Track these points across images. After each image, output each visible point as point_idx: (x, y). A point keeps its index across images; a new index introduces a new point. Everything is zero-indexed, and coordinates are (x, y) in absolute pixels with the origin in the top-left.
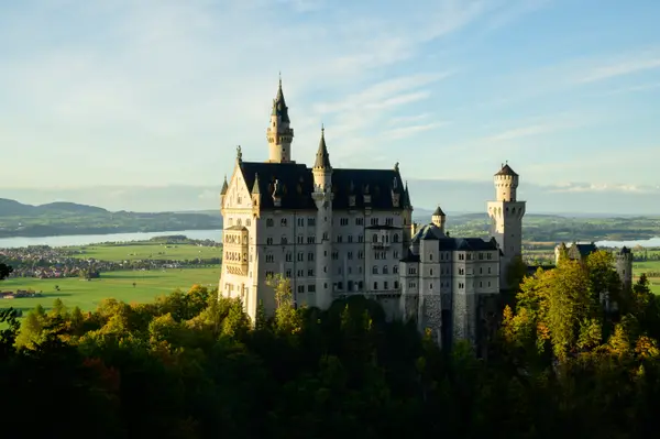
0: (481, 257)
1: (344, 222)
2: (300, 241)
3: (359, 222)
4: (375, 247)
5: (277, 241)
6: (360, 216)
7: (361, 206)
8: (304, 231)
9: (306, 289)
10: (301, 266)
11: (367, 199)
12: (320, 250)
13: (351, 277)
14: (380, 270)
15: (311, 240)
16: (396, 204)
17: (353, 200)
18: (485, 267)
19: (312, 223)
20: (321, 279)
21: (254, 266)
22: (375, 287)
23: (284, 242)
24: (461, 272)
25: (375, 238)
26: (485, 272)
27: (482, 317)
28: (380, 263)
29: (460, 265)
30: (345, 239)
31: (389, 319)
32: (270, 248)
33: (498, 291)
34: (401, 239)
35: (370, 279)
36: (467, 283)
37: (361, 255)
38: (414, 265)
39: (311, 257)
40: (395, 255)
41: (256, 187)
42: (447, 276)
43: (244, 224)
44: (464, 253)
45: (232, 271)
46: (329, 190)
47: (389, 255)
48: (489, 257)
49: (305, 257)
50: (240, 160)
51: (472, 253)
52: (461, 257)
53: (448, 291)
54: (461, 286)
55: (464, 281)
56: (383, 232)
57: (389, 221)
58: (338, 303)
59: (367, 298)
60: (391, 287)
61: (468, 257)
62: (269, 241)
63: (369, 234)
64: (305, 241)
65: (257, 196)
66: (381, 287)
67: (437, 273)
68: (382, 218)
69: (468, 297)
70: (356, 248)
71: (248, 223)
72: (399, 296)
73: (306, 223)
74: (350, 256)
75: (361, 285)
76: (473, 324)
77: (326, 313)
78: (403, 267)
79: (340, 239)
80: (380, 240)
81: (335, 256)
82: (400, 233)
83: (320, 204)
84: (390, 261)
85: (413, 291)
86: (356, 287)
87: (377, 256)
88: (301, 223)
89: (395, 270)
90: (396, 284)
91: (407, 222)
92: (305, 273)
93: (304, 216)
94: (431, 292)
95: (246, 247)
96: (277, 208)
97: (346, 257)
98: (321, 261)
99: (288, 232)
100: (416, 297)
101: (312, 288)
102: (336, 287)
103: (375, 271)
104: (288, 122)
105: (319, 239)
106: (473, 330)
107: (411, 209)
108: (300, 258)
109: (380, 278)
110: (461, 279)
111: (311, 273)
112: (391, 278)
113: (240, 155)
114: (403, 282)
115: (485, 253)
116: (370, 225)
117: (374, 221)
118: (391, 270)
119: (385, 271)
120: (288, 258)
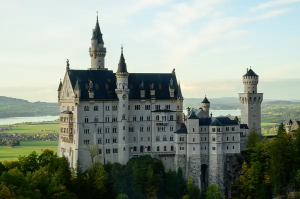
0: (227, 129)
1: (137, 108)
2: (107, 120)
3: (147, 108)
4: (157, 124)
5: (91, 120)
6: (148, 103)
7: (148, 97)
8: (110, 114)
9: (111, 151)
10: (108, 136)
11: (153, 93)
12: (121, 125)
13: (142, 144)
14: (161, 139)
15: (115, 120)
16: (172, 96)
17: (143, 94)
18: (230, 136)
19: (115, 108)
20: (121, 144)
21: (76, 136)
22: (158, 150)
23: (96, 121)
24: (214, 140)
25: (158, 118)
26: (230, 140)
27: (228, 169)
28: (161, 134)
29: (213, 135)
30: (138, 119)
31: (166, 171)
32: (86, 125)
33: (239, 152)
34: (175, 118)
35: (155, 145)
36: (218, 146)
37: (149, 129)
38: (183, 135)
39: (115, 130)
40: (171, 129)
41: (77, 85)
42: (204, 142)
43: (70, 110)
44: (215, 127)
45: (64, 140)
46: (126, 87)
47: (168, 129)
48: (233, 129)
49: (111, 131)
50: (68, 68)
51: (221, 127)
52: (214, 130)
53: (206, 152)
54: (214, 149)
55: (215, 145)
56: (163, 114)
57: (168, 107)
58: (132, 160)
59: (152, 157)
60: (169, 149)
61: (218, 130)
62: (87, 120)
63: (154, 115)
64: (111, 120)
65: (78, 92)
66: (162, 150)
67: (198, 140)
68: (163, 105)
69: (218, 156)
70: (145, 124)
71: (73, 108)
72: (174, 155)
73: (111, 108)
74: (142, 129)
75: (149, 148)
76: (222, 174)
77: (124, 167)
78: (176, 137)
79: (135, 119)
80: (161, 119)
81: (131, 130)
82: (174, 115)
83: (120, 96)
84: (168, 133)
85: (183, 152)
86: (146, 150)
87: (159, 129)
88: (107, 108)
89: (171, 139)
90: (172, 148)
91: (180, 108)
92: (111, 141)
93: (110, 104)
94: (194, 153)
95: (71, 124)
96: (92, 99)
97: (139, 131)
98: (121, 133)
99: (99, 114)
100: (185, 156)
101: (115, 151)
102: (132, 150)
103: (158, 140)
104: (103, 43)
105: (120, 118)
106: (221, 178)
107: (182, 99)
108: (107, 131)
109: (161, 144)
110: (213, 144)
111: (115, 141)
112: (168, 144)
113: (68, 65)
114: (176, 147)
115: (230, 127)
116: (155, 110)
117: (157, 107)
118: (168, 139)
119: (165, 139)
120: (99, 131)
